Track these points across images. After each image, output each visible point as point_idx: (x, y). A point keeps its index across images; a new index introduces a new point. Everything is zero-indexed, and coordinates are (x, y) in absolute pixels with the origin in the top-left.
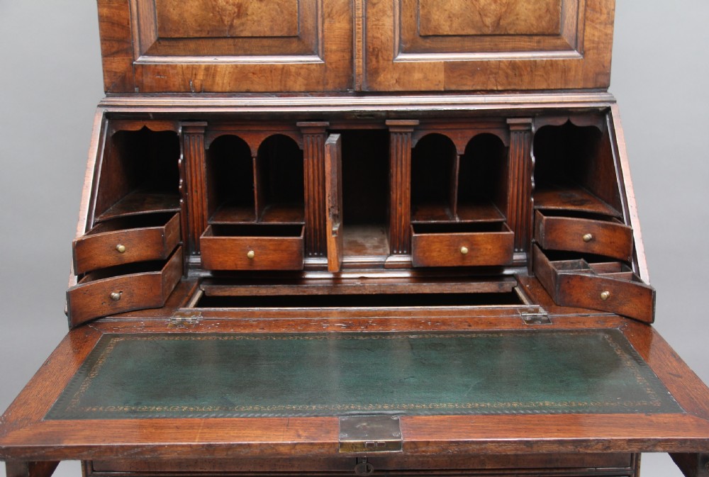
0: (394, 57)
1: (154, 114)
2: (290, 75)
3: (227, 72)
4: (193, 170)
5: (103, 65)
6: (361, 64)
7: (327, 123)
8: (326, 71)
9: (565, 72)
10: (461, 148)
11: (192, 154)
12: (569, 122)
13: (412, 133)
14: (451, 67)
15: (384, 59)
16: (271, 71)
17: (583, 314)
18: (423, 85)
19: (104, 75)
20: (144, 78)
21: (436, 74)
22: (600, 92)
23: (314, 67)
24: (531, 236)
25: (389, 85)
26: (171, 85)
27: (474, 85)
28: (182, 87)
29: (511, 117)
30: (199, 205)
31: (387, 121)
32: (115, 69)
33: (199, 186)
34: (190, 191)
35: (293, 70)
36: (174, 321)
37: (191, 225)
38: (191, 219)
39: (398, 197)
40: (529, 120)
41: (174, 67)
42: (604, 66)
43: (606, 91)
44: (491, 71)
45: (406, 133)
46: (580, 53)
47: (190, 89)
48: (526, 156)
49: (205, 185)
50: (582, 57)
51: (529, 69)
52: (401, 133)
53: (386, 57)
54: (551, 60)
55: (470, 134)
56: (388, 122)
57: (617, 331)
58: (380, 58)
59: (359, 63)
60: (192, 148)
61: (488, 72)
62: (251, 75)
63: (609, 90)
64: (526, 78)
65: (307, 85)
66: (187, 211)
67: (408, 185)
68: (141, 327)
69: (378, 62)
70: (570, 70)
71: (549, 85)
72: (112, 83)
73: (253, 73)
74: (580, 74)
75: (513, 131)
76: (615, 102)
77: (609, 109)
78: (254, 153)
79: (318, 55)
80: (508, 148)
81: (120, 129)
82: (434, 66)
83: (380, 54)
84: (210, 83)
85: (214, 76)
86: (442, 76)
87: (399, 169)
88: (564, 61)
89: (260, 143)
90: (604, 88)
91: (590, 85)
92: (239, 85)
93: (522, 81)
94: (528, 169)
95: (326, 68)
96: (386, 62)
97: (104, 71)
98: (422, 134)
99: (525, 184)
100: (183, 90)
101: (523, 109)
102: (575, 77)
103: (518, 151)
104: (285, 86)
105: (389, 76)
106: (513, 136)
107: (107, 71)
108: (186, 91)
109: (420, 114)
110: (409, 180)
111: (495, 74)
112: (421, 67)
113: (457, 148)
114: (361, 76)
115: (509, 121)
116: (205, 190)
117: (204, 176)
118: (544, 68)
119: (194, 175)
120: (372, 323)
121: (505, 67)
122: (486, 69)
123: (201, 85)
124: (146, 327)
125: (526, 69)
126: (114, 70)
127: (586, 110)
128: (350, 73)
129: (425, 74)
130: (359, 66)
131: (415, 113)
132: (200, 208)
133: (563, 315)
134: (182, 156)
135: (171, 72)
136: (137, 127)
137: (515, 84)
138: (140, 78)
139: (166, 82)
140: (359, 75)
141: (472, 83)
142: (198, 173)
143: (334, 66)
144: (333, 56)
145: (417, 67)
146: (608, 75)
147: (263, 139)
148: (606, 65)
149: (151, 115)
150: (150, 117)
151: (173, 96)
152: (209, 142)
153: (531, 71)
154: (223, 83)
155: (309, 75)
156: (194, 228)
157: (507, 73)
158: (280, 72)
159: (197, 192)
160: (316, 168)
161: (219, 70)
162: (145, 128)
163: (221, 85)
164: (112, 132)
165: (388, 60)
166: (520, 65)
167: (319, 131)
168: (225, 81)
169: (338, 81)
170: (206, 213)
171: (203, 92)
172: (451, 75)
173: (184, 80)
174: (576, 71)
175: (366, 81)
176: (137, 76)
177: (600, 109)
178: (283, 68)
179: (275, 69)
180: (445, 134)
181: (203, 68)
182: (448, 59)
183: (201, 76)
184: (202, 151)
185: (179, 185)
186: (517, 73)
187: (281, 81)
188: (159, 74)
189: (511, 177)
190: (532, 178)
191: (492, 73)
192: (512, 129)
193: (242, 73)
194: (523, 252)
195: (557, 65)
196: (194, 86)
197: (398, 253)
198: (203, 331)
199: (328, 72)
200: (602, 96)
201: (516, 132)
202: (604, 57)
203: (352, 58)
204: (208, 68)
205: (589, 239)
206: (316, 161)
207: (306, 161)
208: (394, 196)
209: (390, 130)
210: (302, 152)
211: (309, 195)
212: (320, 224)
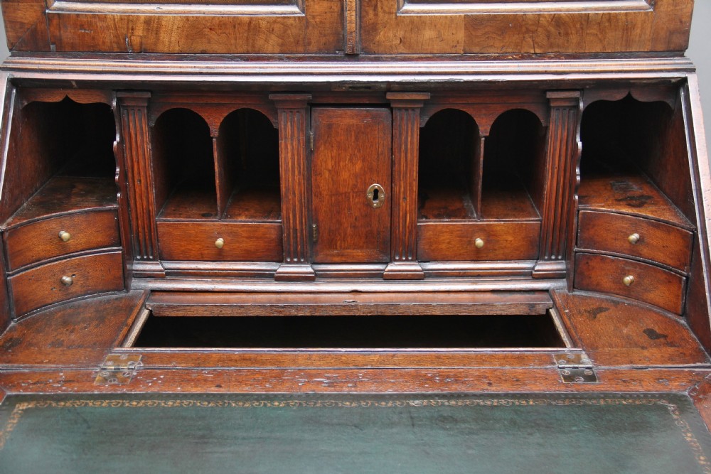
0: (399, 9)
1: (77, 81)
2: (259, 31)
3: (175, 27)
4: (134, 153)
5: (4, 12)
6: (353, 17)
7: (310, 96)
8: (307, 27)
9: (627, 29)
10: (484, 128)
12: (629, 96)
13: (421, 109)
14: (473, 22)
15: (384, 12)
16: (234, 27)
17: (640, 366)
18: (435, 47)
19: (6, 27)
20: (62, 32)
21: (454, 32)
22: (674, 56)
23: (291, 21)
24: (574, 244)
25: (391, 46)
26: (100, 43)
27: (503, 47)
28: (115, 45)
29: (552, 91)
30: (144, 198)
31: (388, 93)
32: (22, 18)
33: (142, 174)
34: (130, 180)
35: (263, 24)
36: (104, 372)
37: (134, 223)
38: (134, 215)
39: (402, 189)
40: (576, 94)
41: (103, 18)
42: (681, 22)
43: (682, 56)
44: (527, 28)
45: (413, 109)
46: (650, 4)
47: (126, 49)
48: (570, 139)
49: (150, 173)
50: (652, 10)
51: (578, 26)
52: (406, 109)
53: (386, 9)
54: (610, 14)
55: (499, 110)
56: (389, 96)
57: (684, 396)
58: (380, 9)
59: (351, 16)
60: (131, 125)
61: (524, 29)
62: (207, 30)
63: (686, 54)
64: (574, 38)
65: (282, 45)
66: (129, 205)
67: (415, 175)
68: (59, 382)
69: (376, 15)
70: (634, 27)
71: (604, 47)
72: (18, 38)
73: (211, 29)
74: (648, 32)
75: (554, 107)
76: (693, 70)
77: (685, 80)
78: (215, 132)
79: (298, 6)
80: (547, 128)
81: (33, 100)
82: (451, 21)
83: (379, 4)
84: (152, 39)
85: (157, 32)
86: (461, 35)
87: (403, 155)
88: (626, 14)
89: (222, 119)
90: (679, 51)
91: (660, 47)
92: (192, 44)
93: (568, 41)
94: (573, 159)
95: (308, 22)
96: (387, 16)
97: (5, 21)
98: (433, 111)
99: (568, 174)
100: (116, 50)
101: (569, 80)
102: (640, 37)
103: (559, 132)
104: (253, 46)
105: (391, 34)
106: (554, 114)
107: (11, 22)
108: (122, 51)
109: (432, 86)
110: (415, 168)
111: (533, 32)
112: (433, 22)
113: (480, 128)
114: (354, 34)
115: (550, 95)
116: (151, 179)
117: (149, 161)
118: (599, 24)
119: (135, 160)
120: (363, 377)
121: (546, 23)
122: (521, 26)
123: (141, 43)
124: (66, 382)
125: (574, 26)
126: (19, 20)
127: (654, 81)
128: (340, 29)
129: (439, 31)
130: (350, 22)
131: (426, 85)
132: (145, 203)
133: (612, 368)
134: (118, 138)
135: (100, 24)
136: (57, 98)
137: (558, 46)
138: (57, 33)
139: (93, 38)
140: (351, 33)
141: (502, 44)
142: (141, 158)
143: (317, 20)
144: (316, 7)
145: (428, 22)
146: (686, 34)
147: (226, 115)
148: (683, 20)
149: (75, 83)
150: (73, 86)
151: (103, 57)
152: (155, 117)
153: (582, 28)
154: (170, 42)
155: (285, 31)
156: (138, 227)
157: (548, 32)
158: (246, 28)
159: (140, 181)
160: (296, 153)
161: (164, 23)
162: (67, 99)
163: (167, 43)
164: (22, 104)
165: (390, 13)
166: (567, 20)
167: (298, 105)
168: (173, 39)
169: (323, 40)
170: (153, 208)
171: (144, 52)
172: (473, 33)
173: (117, 36)
174: (643, 28)
175: (361, 40)
176: (52, 29)
177: (673, 80)
178: (250, 22)
179: (239, 24)
180: (464, 110)
181: (142, 20)
182: (471, 11)
183: (139, 32)
184: (145, 128)
185: (115, 175)
186: (562, 31)
187: (247, 39)
188: (82, 27)
189: (549, 166)
190: (578, 171)
191: (528, 31)
192: (553, 105)
193: (195, 28)
194: (561, 259)
195: (617, 20)
196: (131, 45)
197: (400, 260)
198: (140, 390)
199: (310, 28)
200: (676, 62)
201: (558, 108)
202: (681, 9)
203: (342, 9)
204: (148, 21)
205: (638, 241)
206: (295, 143)
207: (282, 143)
208: (396, 189)
209: (392, 105)
210: (277, 131)
211: (287, 189)
212: (301, 223)
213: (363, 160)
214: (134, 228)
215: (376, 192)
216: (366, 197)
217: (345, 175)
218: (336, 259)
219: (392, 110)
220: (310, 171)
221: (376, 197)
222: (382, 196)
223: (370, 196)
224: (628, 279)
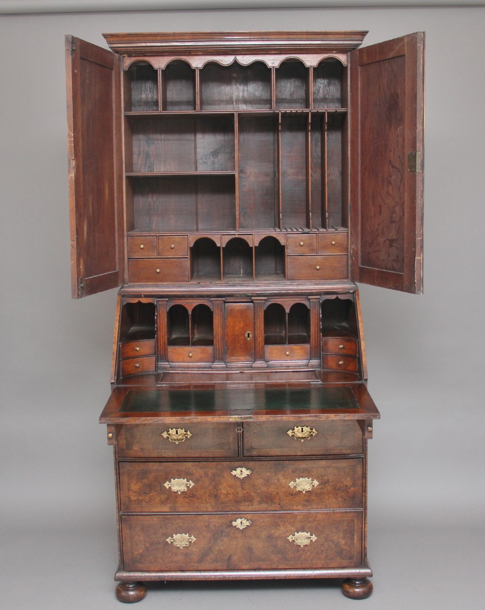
1: (144, 295)
4: (161, 321)
7: (224, 299)
10: (287, 311)
11: (161, 313)
12: (337, 297)
13: (264, 303)
24: (322, 352)
29: (310, 295)
30: (163, 338)
33: (163, 329)
34: (159, 331)
37: (159, 348)
38: (159, 344)
39: (258, 333)
40: (319, 297)
45: (261, 303)
48: (318, 314)
49: (166, 328)
52: (259, 303)
55: (292, 303)
56: (253, 298)
60: (161, 311)
66: (158, 341)
67: (263, 327)
78: (190, 313)
80: (310, 310)
81: (128, 302)
87: (258, 320)
89: (193, 308)
94: (320, 320)
98: (268, 303)
99: (318, 327)
101: (315, 292)
103: (314, 312)
106: (312, 304)
109: (268, 294)
110: (263, 325)
113: (285, 310)
115: (309, 297)
116: (166, 330)
117: (166, 324)
119: (161, 323)
127: (344, 292)
131: (266, 294)
132: (164, 340)
134: (156, 314)
136: (136, 301)
142: (163, 322)
147: (194, 306)
149: (143, 296)
152: (168, 308)
159: (162, 331)
160: (219, 320)
162: (139, 302)
167: (220, 302)
170: (166, 342)
177: (351, 292)
180: (280, 303)
184: (165, 312)
185: (155, 328)
189: (311, 323)
190: (321, 324)
192: (311, 300)
194: (318, 359)
197: (258, 361)
201: (313, 302)
205: (342, 348)
206: (219, 316)
207: (214, 316)
208: (256, 333)
209: (254, 301)
210: (212, 312)
211: (216, 333)
212: (221, 346)
213: (244, 322)
214: (159, 350)
215: (249, 334)
216: (245, 336)
217: (237, 328)
218: (234, 361)
219: (254, 303)
220: (224, 326)
221: (249, 336)
222: (251, 336)
223: (247, 335)
224: (340, 363)
